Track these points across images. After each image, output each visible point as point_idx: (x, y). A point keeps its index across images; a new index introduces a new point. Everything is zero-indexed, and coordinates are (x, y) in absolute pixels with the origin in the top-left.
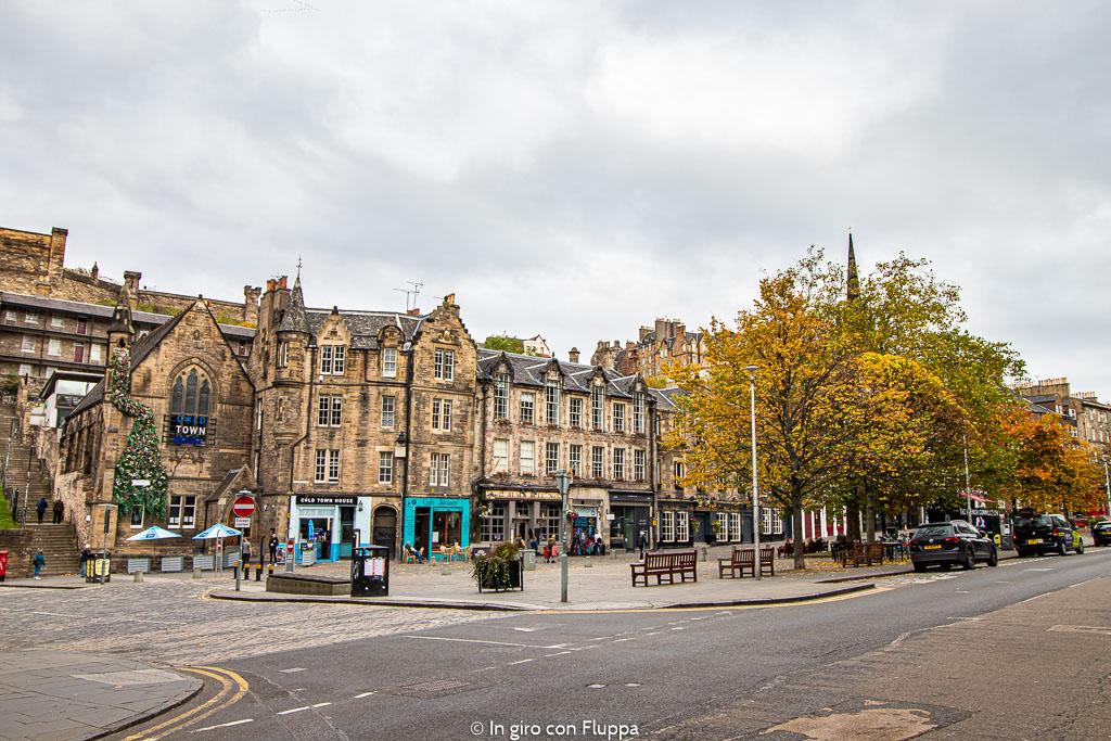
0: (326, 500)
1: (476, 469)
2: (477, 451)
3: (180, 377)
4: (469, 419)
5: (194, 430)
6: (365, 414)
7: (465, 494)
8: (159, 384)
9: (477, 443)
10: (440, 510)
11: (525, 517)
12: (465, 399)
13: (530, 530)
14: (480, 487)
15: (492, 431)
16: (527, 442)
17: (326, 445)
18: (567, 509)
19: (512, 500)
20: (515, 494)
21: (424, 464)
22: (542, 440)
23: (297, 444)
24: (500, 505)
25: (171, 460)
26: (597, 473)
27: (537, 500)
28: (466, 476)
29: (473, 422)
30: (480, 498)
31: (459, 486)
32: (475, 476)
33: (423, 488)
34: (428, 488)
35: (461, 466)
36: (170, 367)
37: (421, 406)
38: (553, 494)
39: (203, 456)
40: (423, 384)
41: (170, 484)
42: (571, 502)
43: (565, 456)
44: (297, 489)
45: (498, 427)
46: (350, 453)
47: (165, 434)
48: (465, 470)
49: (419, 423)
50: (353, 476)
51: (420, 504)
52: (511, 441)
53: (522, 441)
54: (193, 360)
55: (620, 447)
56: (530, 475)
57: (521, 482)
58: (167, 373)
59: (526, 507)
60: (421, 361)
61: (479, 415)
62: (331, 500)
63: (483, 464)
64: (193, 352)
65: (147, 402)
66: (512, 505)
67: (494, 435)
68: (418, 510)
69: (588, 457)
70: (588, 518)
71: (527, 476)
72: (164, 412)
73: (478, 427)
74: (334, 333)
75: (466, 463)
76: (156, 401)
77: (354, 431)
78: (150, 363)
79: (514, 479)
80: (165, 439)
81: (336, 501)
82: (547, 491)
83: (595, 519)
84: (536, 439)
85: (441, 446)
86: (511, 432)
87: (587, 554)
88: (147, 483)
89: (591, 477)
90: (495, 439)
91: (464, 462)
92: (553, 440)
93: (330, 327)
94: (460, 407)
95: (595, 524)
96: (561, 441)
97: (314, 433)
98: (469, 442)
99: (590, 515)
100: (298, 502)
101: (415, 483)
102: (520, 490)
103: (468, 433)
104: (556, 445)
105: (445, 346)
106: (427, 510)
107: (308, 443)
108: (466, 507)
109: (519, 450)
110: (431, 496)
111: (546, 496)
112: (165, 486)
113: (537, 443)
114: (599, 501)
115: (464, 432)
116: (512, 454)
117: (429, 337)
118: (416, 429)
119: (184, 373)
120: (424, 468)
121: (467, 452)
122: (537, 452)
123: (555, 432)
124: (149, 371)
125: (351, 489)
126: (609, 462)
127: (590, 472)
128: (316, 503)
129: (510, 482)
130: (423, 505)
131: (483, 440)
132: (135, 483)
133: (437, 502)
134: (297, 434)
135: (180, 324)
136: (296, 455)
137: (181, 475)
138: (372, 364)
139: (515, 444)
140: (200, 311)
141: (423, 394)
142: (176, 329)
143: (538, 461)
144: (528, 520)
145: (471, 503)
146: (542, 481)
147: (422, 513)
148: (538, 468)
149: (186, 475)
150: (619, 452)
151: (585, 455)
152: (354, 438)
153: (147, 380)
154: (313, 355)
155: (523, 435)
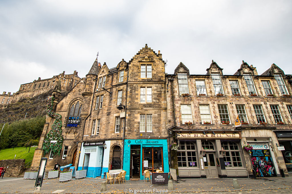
0: (93, 144)
1: (170, 121)
2: (169, 111)
3: (73, 105)
4: (163, 95)
5: (74, 122)
6: (111, 100)
7: (164, 136)
8: (66, 107)
9: (169, 107)
10: (147, 146)
11: (211, 150)
12: (160, 85)
13: (217, 159)
14: (174, 131)
15: (179, 100)
16: (204, 105)
17: (96, 118)
18: (243, 144)
19: (199, 139)
20: (199, 135)
21: (136, 120)
22: (214, 103)
23: (87, 119)
24: (192, 143)
25: (66, 133)
26: (261, 120)
27: (218, 139)
28: (163, 126)
29: (165, 96)
30: (174, 138)
31: (159, 131)
32: (169, 126)
33: (135, 133)
34: (138, 133)
35: (160, 120)
36: (70, 101)
37: (133, 91)
38: (229, 135)
39: (77, 131)
40: (133, 80)
41: (64, 142)
42: (245, 139)
43: (233, 111)
44: (84, 139)
45: (182, 98)
46: (104, 119)
47: (65, 124)
48: (162, 122)
49: (132, 99)
50: (104, 131)
51: (133, 143)
52: (192, 105)
53: (201, 105)
54: (78, 99)
55: (274, 103)
56: (210, 124)
57: (203, 128)
58: (68, 103)
59: (211, 144)
60: (133, 71)
61: (170, 93)
62: (95, 144)
63: (174, 118)
64: (78, 96)
65: (61, 113)
66: (199, 143)
67: (180, 102)
68: (132, 146)
69: (250, 111)
70: (263, 151)
71: (207, 124)
72: (66, 116)
73: (169, 99)
74: (103, 72)
75: (163, 118)
76: (64, 113)
77: (106, 109)
78: (64, 101)
79: (197, 126)
80: (65, 125)
81: (97, 143)
82: (224, 132)
83: (268, 151)
84: (209, 102)
85: (146, 110)
86: (191, 100)
87: (268, 176)
88: (56, 141)
89: (257, 123)
90: (181, 104)
91: (162, 118)
92: (222, 102)
93: (102, 70)
94: (157, 89)
95: (270, 154)
96: (228, 103)
97: (93, 113)
98: (163, 106)
99: (263, 148)
100: (84, 146)
101: (130, 131)
102: (202, 132)
103: (163, 102)
104: (226, 105)
105: (146, 63)
106: (138, 146)
107: (90, 117)
108: (165, 145)
109: (199, 109)
110: (141, 138)
111: (224, 136)
112: (62, 142)
113: (211, 105)
114: (268, 138)
115: (160, 102)
116: (194, 112)
117: (137, 60)
118: (130, 102)
119: (75, 103)
120: (135, 123)
121: (163, 113)
122: (212, 110)
123: (222, 98)
124: (63, 103)
125: (103, 137)
126: (269, 113)
127: (255, 120)
128: (90, 145)
129: (195, 128)
130: (135, 144)
131: (173, 106)
132: (52, 142)
133: (144, 142)
134: (87, 114)
135: (75, 88)
136: (86, 123)
137: (69, 138)
138: (115, 79)
139: (195, 106)
140: (82, 83)
141: (134, 85)
142: (73, 89)
143: (213, 115)
144: (215, 152)
145: (169, 141)
146: (219, 126)
147: (134, 148)
148: (214, 119)
149: (70, 138)
150: (274, 107)
151: (248, 110)
152: (106, 112)
153: (62, 106)
154: (96, 82)
155: (200, 101)
